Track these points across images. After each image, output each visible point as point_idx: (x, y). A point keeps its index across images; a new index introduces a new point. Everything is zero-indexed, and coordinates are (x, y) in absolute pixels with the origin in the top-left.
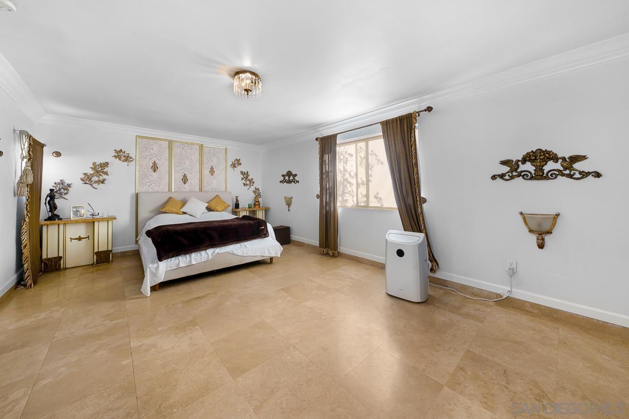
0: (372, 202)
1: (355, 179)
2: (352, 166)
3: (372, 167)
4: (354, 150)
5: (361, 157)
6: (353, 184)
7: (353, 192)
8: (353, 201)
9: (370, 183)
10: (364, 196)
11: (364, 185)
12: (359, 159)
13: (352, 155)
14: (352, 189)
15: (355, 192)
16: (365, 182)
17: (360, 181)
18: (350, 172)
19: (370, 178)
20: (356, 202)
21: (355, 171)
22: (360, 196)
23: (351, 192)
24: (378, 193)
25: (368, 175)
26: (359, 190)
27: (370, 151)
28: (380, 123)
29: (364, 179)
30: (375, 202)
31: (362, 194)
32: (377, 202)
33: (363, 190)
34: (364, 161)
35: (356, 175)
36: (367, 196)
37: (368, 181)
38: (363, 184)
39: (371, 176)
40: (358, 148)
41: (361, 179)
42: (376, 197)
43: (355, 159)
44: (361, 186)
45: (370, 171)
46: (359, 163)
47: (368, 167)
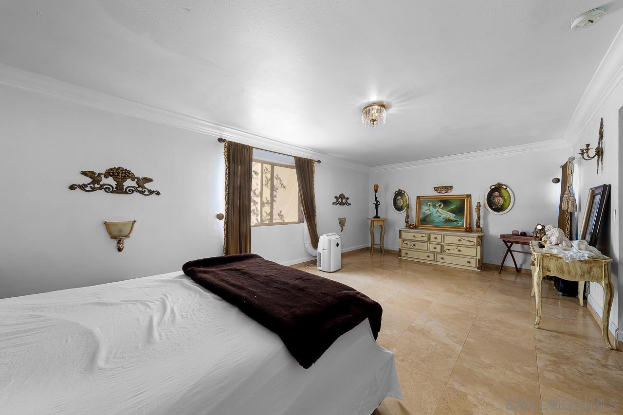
0: (275, 219)
1: (260, 198)
2: (257, 184)
3: (277, 189)
4: (260, 169)
5: (266, 178)
6: (257, 203)
7: (257, 210)
8: (257, 220)
9: (274, 203)
10: (269, 215)
11: (269, 204)
12: (264, 179)
13: (258, 174)
14: (256, 208)
15: (260, 211)
16: (270, 202)
17: (264, 200)
18: (255, 190)
19: (275, 199)
20: (259, 221)
21: (260, 190)
22: (264, 214)
23: (255, 211)
24: (281, 212)
25: (272, 196)
26: (263, 209)
27: (275, 175)
28: (294, 157)
29: (269, 199)
30: (278, 219)
31: (266, 213)
32: (279, 219)
33: (267, 209)
34: (270, 182)
35: (261, 193)
36: (271, 214)
37: (272, 201)
38: (267, 203)
39: (275, 197)
40: (264, 168)
41: (266, 198)
42: (279, 215)
43: (260, 178)
44: (266, 205)
45: (275, 193)
46: (264, 183)
47: (273, 188)
